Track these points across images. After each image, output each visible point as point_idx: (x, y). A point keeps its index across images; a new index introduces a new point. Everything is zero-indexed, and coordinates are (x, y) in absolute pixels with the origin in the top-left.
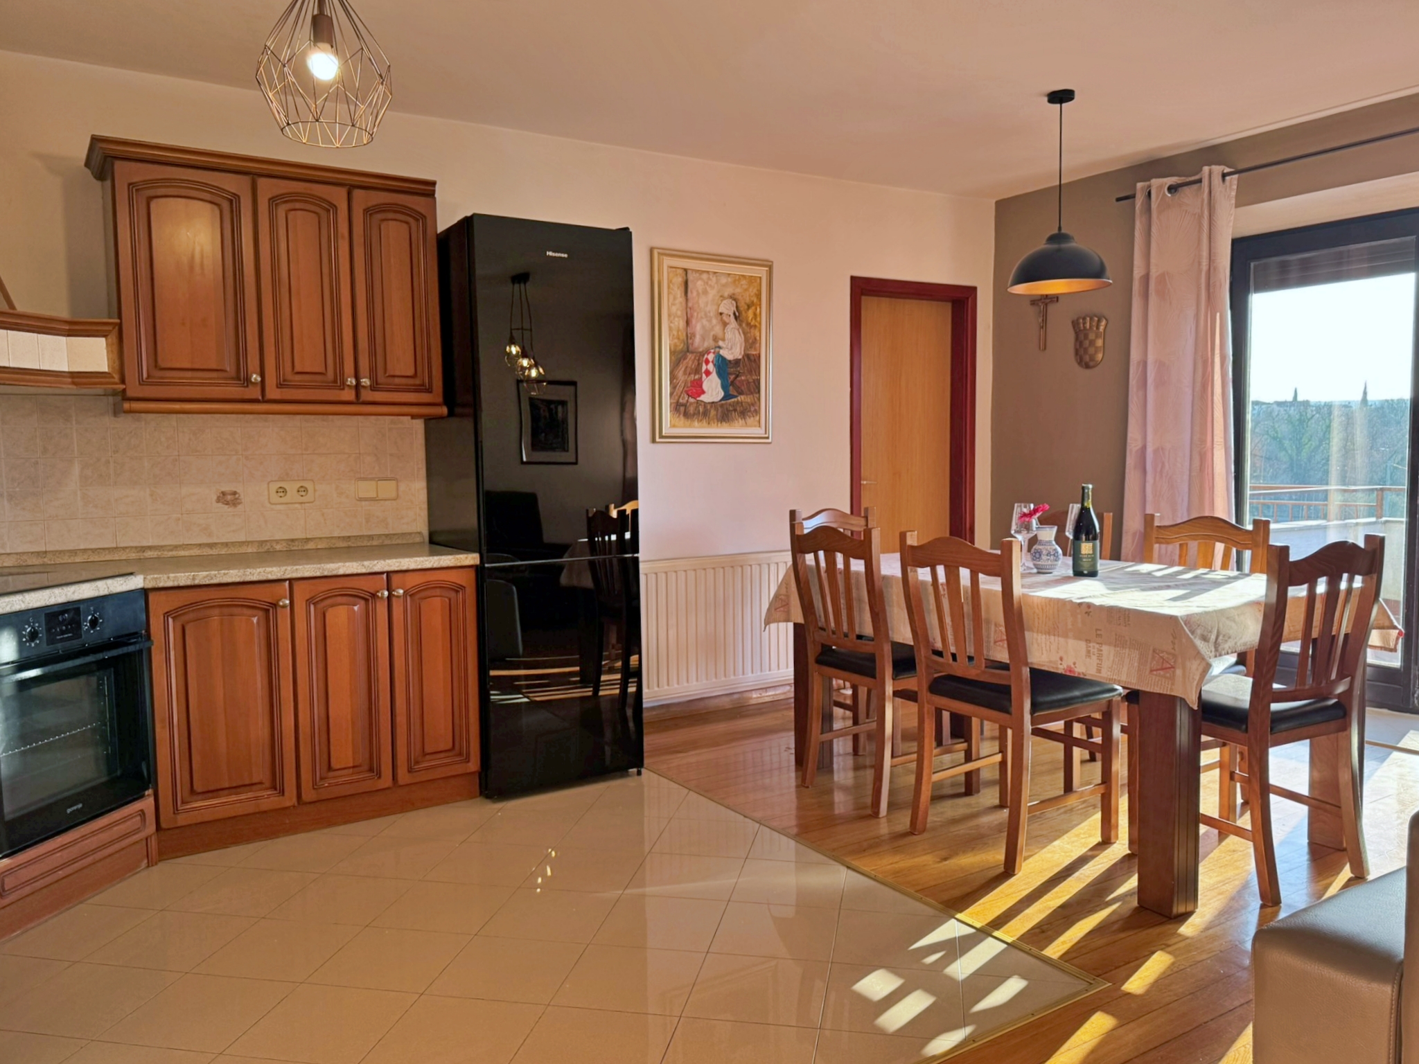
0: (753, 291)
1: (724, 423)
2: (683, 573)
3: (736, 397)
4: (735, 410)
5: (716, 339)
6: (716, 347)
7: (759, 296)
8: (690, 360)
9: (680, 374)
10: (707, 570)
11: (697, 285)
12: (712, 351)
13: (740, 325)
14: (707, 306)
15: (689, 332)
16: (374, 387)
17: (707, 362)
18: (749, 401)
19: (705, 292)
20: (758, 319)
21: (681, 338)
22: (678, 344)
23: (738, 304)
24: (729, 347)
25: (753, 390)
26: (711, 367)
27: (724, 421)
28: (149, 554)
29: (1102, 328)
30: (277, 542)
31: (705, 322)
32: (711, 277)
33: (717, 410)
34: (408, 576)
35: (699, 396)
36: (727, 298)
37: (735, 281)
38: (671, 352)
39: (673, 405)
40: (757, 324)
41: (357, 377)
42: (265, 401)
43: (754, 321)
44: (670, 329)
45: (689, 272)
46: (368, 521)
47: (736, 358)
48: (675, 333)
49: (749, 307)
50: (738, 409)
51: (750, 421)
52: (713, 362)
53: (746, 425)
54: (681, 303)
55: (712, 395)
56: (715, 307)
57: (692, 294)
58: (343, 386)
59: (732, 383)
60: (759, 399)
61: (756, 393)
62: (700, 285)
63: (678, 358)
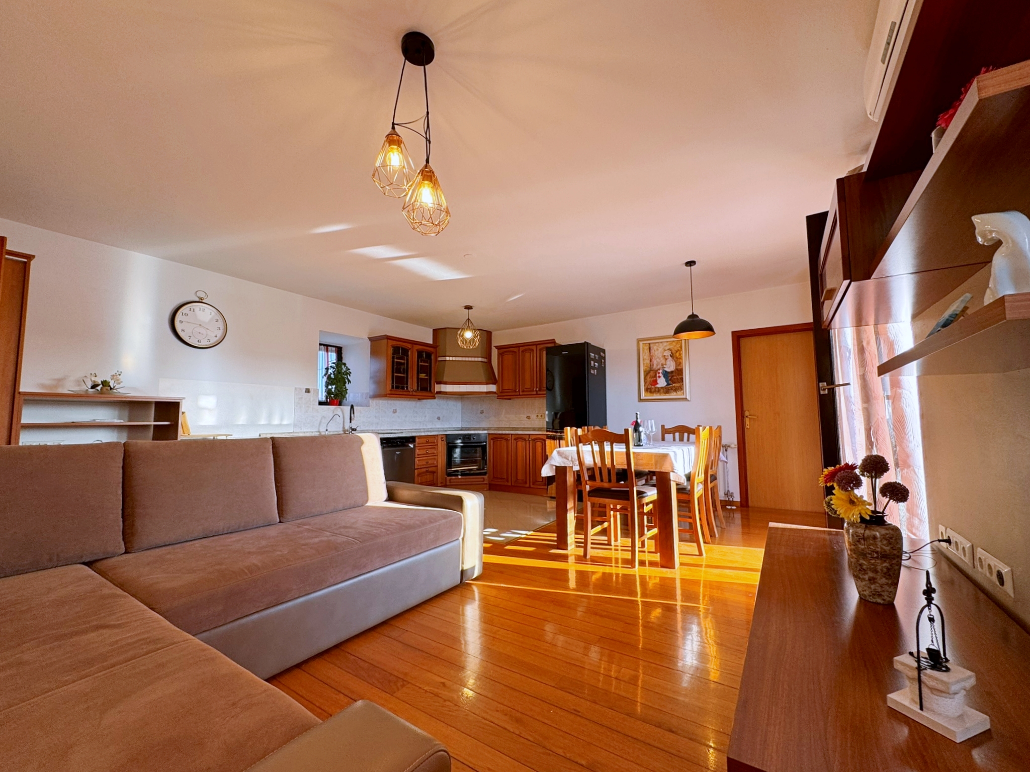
0: (678, 346)
1: (667, 394)
3: (673, 384)
4: (672, 389)
5: (662, 365)
6: (663, 368)
7: (681, 347)
8: (652, 373)
9: (648, 378)
11: (654, 347)
12: (661, 369)
13: (673, 359)
15: (651, 364)
16: (540, 390)
17: (659, 373)
18: (678, 385)
19: (658, 350)
20: (681, 355)
21: (648, 366)
22: (647, 368)
23: (672, 351)
24: (669, 367)
25: (680, 381)
26: (661, 375)
31: (658, 360)
32: (658, 344)
33: (664, 389)
35: (656, 385)
36: (667, 350)
38: (644, 372)
39: (645, 389)
40: (681, 357)
41: (536, 389)
42: (520, 395)
44: (644, 364)
45: (651, 344)
47: (672, 370)
48: (646, 365)
49: (677, 352)
51: (679, 393)
52: (661, 373)
53: (677, 395)
54: (648, 355)
55: (662, 385)
57: (652, 351)
58: (533, 391)
59: (670, 380)
60: (683, 384)
61: (682, 382)
62: (655, 348)
63: (647, 373)
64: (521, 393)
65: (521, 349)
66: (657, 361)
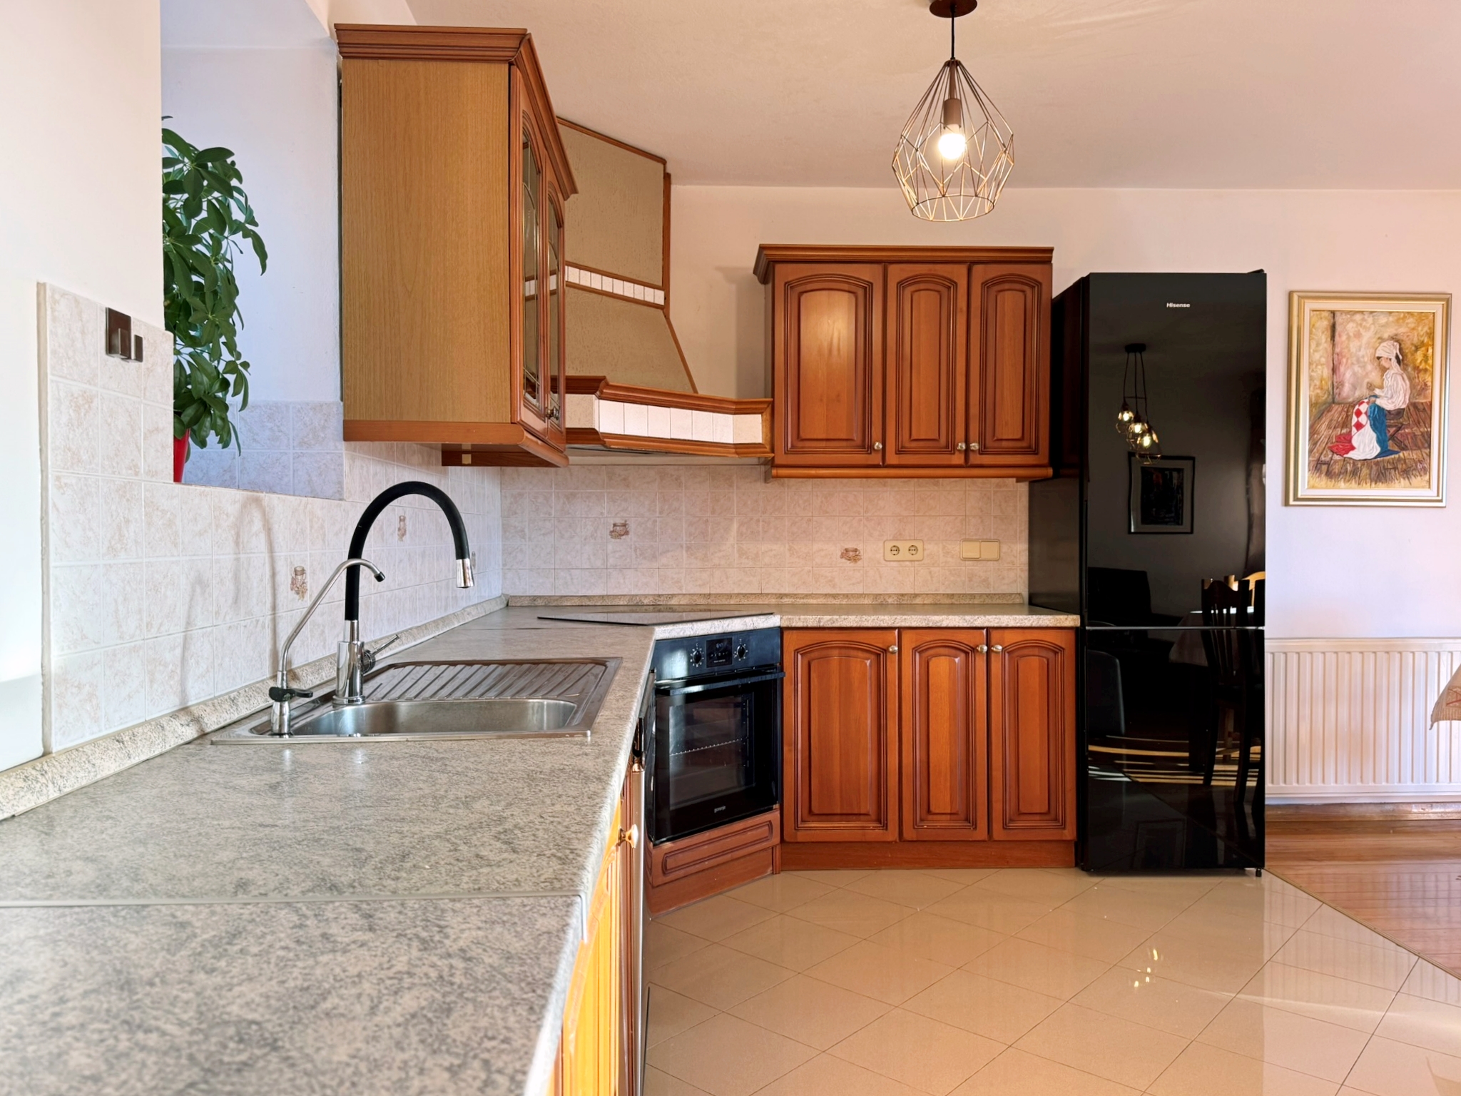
0: (1423, 330)
1: (1379, 485)
2: (1321, 656)
3: (1397, 453)
4: (1395, 468)
5: (1371, 387)
6: (1371, 396)
7: (1431, 335)
8: (1336, 413)
9: (1323, 428)
10: (1353, 654)
11: (1347, 328)
12: (1366, 401)
13: (1405, 370)
14: (1360, 350)
15: (1335, 380)
16: (982, 451)
17: (1359, 413)
18: (1415, 457)
19: (1358, 335)
20: (1430, 362)
21: (1326, 388)
22: (1321, 395)
23: (1403, 346)
24: (1389, 396)
25: (1420, 444)
26: (1363, 419)
27: (1380, 481)
30: (890, 595)
31: (1356, 368)
32: (1366, 317)
33: (1370, 467)
34: (1007, 633)
35: (1347, 453)
36: (1388, 340)
37: (1398, 320)
38: (1312, 405)
39: (1312, 464)
40: (1427, 367)
41: (967, 442)
42: (885, 466)
43: (1423, 364)
44: (1311, 379)
45: (1338, 314)
46: (970, 580)
47: (1397, 407)
48: (1318, 383)
49: (1417, 348)
50: (1400, 466)
51: (1416, 480)
52: (1366, 413)
53: (1411, 487)
54: (1326, 349)
55: (1364, 452)
56: (1372, 351)
57: (1341, 338)
58: (954, 450)
59: (1392, 437)
60: (1429, 455)
61: (1425, 448)
62: (1351, 327)
63: (1320, 411)
64: (892, 458)
65: (896, 273)
66: (1354, 374)
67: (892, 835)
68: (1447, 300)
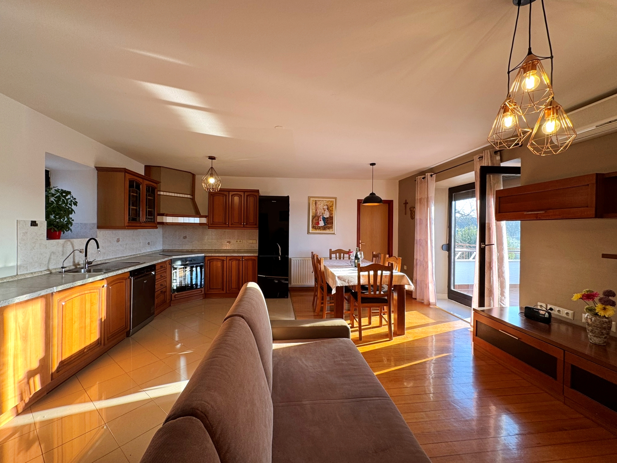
0: (332, 204)
1: (324, 231)
3: (327, 225)
4: (327, 228)
5: (322, 213)
6: (322, 215)
7: (333, 205)
13: (328, 210)
15: (316, 212)
16: (246, 224)
19: (320, 204)
21: (314, 213)
23: (328, 206)
24: (326, 215)
26: (321, 219)
28: (216, 251)
29: (414, 210)
30: (236, 250)
31: (320, 210)
32: (322, 201)
33: (322, 227)
34: (246, 257)
35: (318, 225)
36: (325, 205)
38: (312, 216)
41: (244, 223)
42: (229, 227)
44: (312, 212)
45: (317, 201)
46: (251, 247)
47: (327, 217)
49: (331, 207)
51: (331, 230)
53: (330, 231)
54: (315, 207)
55: (321, 225)
56: (322, 207)
57: (317, 205)
58: (241, 224)
59: (326, 222)
60: (333, 225)
62: (319, 203)
63: (314, 217)
65: (231, 193)
66: (320, 211)
67: (225, 292)
68: (336, 198)
